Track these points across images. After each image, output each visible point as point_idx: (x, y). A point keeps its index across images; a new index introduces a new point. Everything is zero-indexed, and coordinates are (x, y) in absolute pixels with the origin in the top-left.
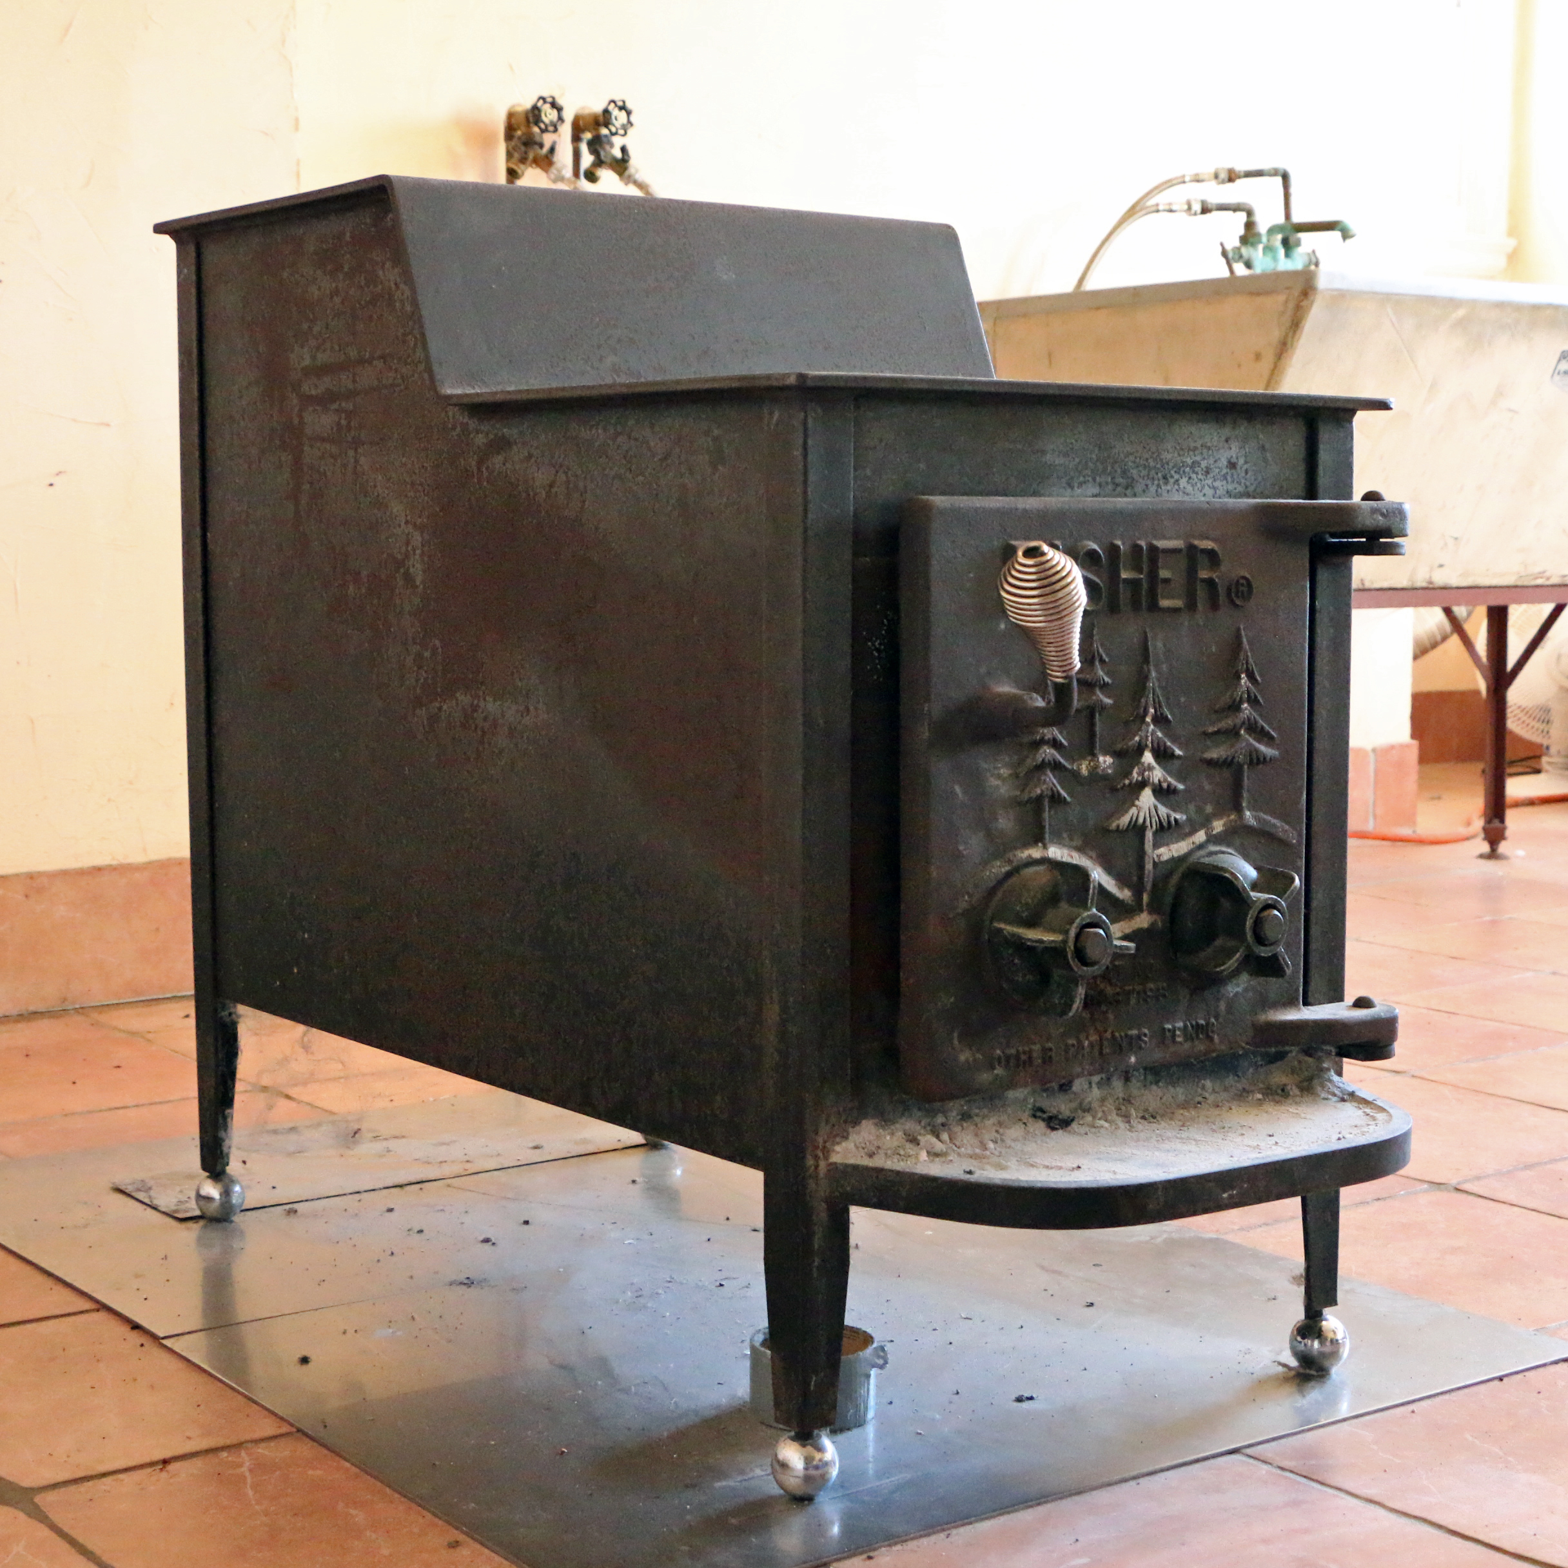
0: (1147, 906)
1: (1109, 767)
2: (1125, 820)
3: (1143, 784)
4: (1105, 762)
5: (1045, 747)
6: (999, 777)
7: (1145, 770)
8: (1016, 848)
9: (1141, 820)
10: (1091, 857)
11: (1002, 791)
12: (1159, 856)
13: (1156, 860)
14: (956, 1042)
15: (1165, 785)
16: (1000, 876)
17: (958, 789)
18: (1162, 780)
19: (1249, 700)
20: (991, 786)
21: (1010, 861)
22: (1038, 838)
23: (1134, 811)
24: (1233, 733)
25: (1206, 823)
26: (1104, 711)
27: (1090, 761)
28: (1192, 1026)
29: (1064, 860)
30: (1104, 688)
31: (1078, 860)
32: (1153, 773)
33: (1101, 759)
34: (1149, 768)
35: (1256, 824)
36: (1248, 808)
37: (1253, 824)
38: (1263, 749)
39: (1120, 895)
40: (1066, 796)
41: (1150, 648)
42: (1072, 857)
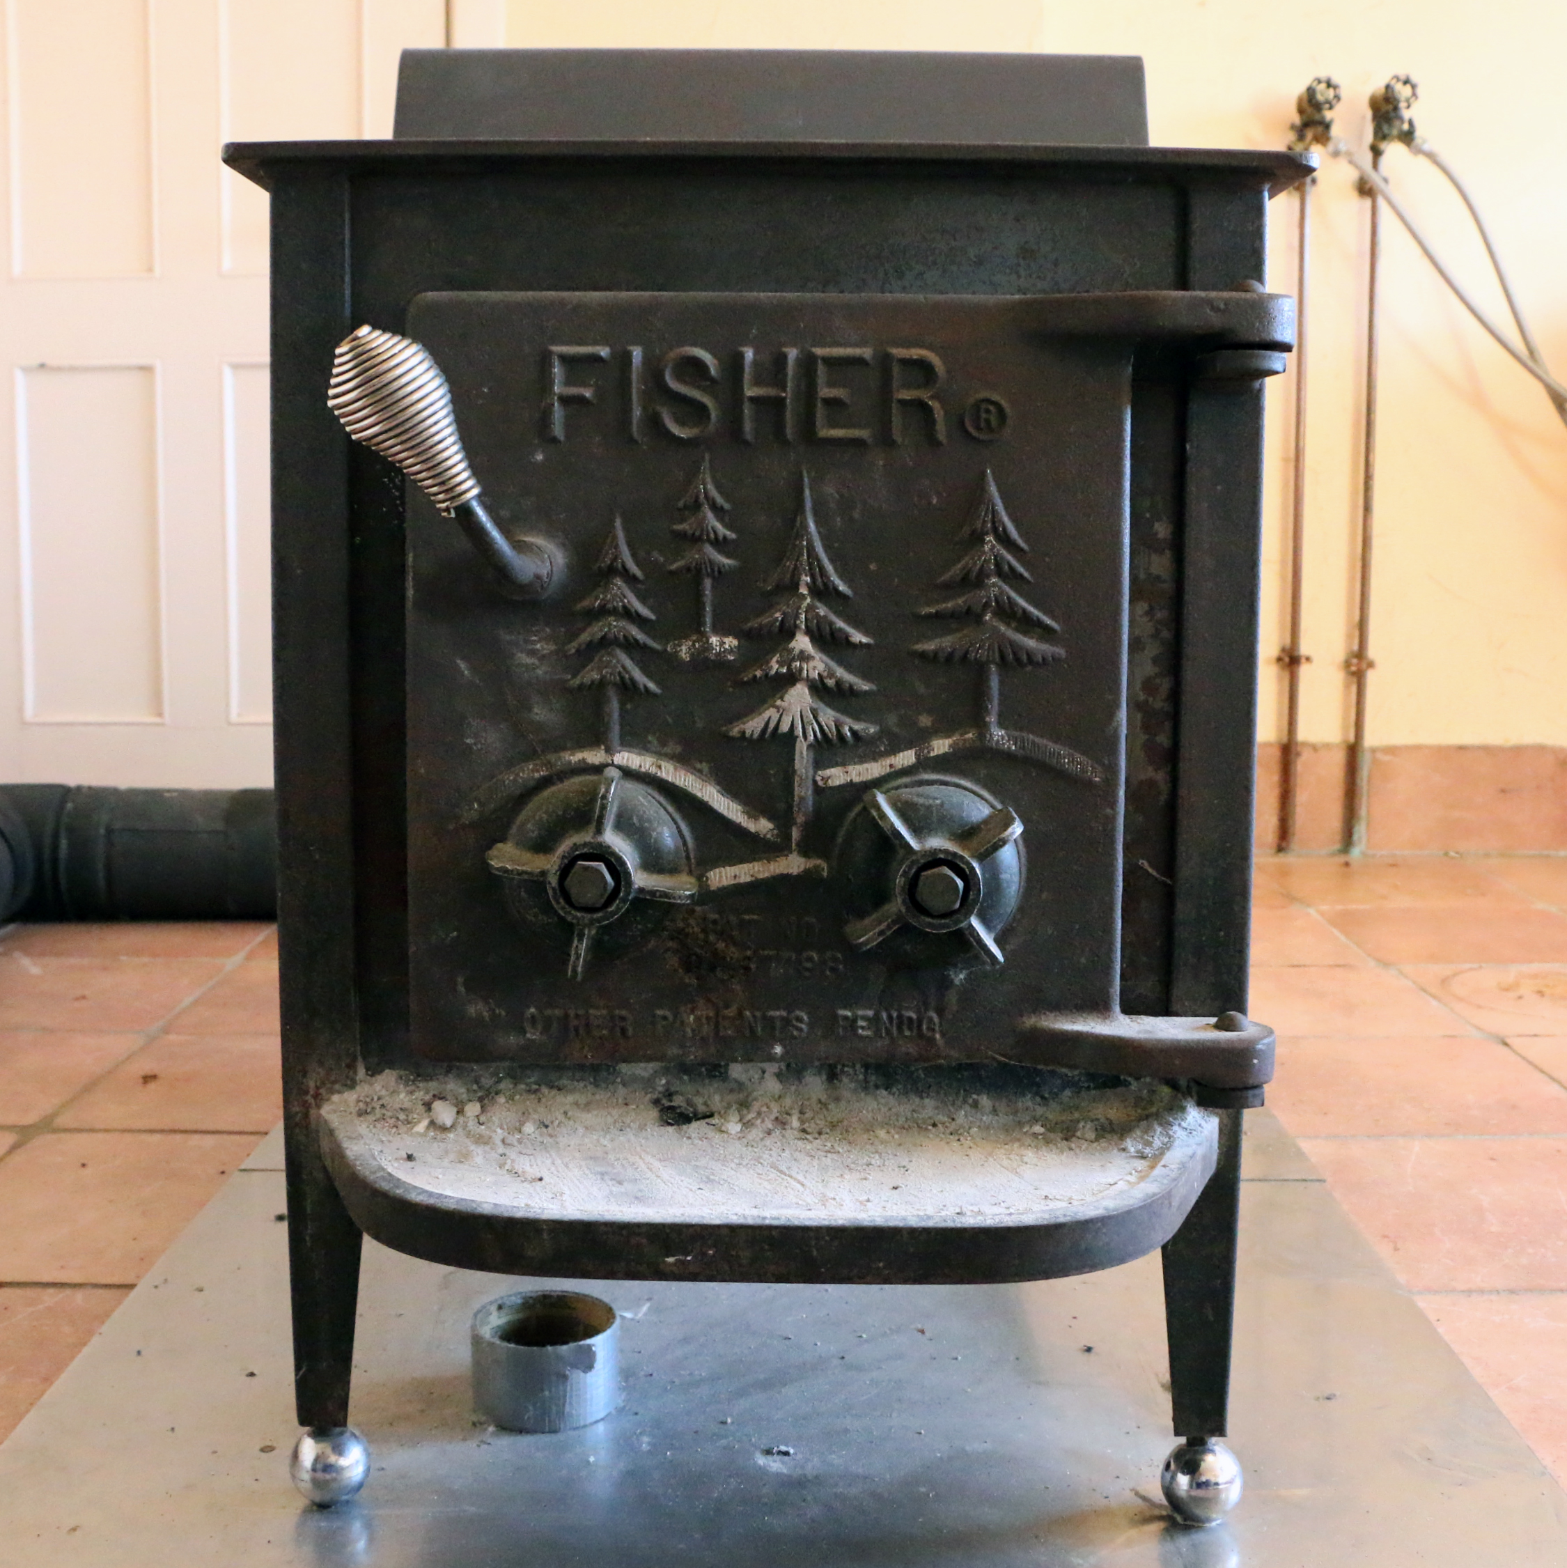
0: (798, 845)
1: (731, 651)
2: (753, 726)
3: (791, 679)
4: (722, 643)
5: (611, 619)
6: (532, 653)
7: (793, 660)
8: (564, 749)
9: (785, 727)
10: (700, 771)
11: (539, 672)
12: (826, 779)
13: (820, 783)
14: (461, 989)
15: (830, 682)
16: (532, 783)
17: (462, 665)
18: (825, 674)
19: (999, 573)
20: (519, 665)
21: (549, 764)
22: (597, 738)
23: (771, 713)
24: (970, 617)
25: (919, 739)
26: (719, 575)
27: (694, 642)
28: (890, 1017)
29: (643, 770)
30: (720, 544)
31: (670, 772)
32: (811, 664)
33: (714, 640)
34: (803, 657)
35: (1014, 748)
36: (1001, 725)
37: (1009, 748)
38: (1031, 643)
39: (751, 826)
40: (652, 686)
41: (807, 492)
42: (660, 767)
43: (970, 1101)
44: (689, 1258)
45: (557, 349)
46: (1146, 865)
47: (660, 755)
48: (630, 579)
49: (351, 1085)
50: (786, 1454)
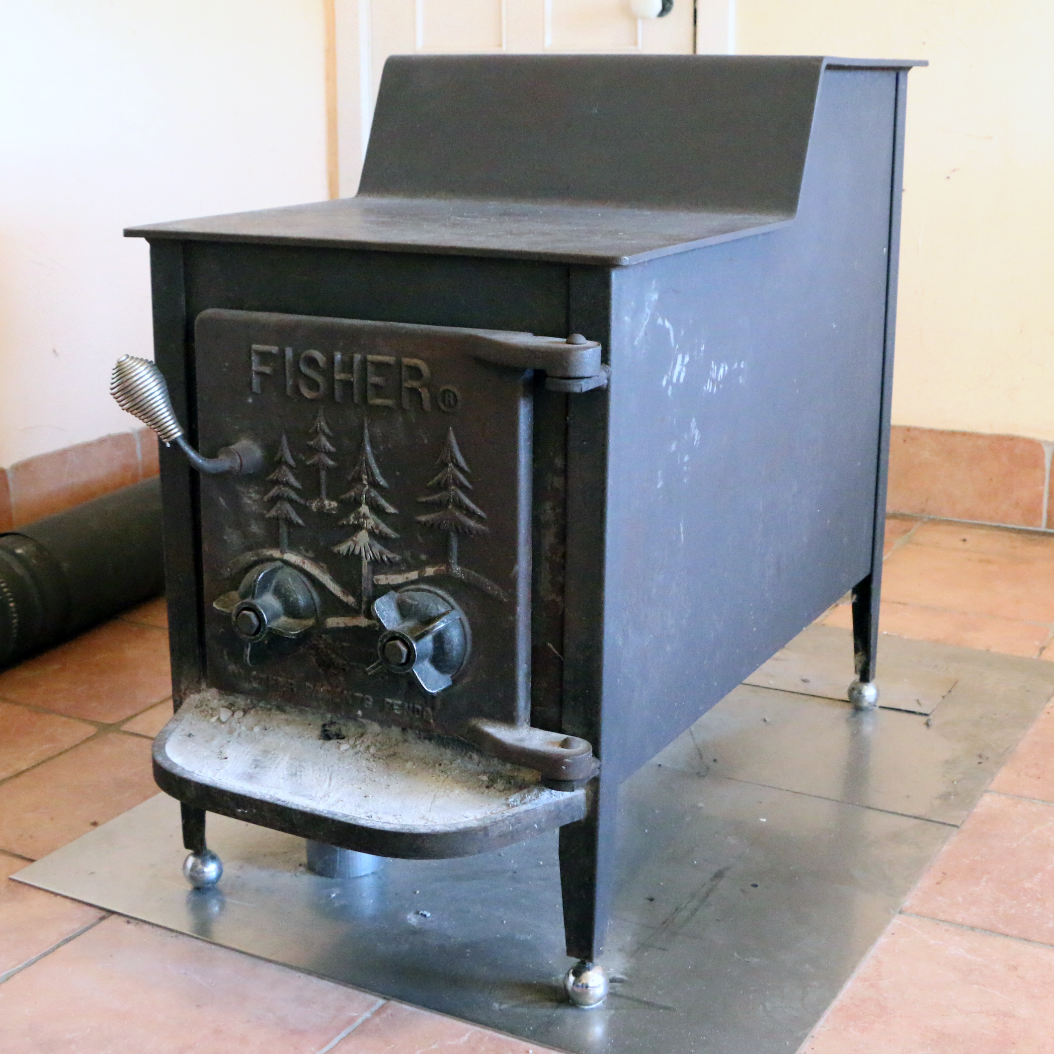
0: (364, 612)
1: (333, 509)
2: (343, 548)
3: (358, 528)
4: (330, 505)
5: (281, 486)
6: (250, 498)
7: (360, 518)
8: (264, 547)
9: (357, 552)
10: (323, 567)
11: (254, 508)
12: (377, 580)
13: (375, 582)
14: (226, 657)
15: (377, 531)
16: (250, 563)
17: (222, 501)
18: (374, 527)
19: (455, 484)
20: (246, 504)
21: (257, 555)
22: (276, 544)
23: (350, 543)
24: (440, 505)
25: (420, 566)
26: (328, 469)
27: (318, 502)
28: (409, 707)
29: (296, 563)
30: (329, 454)
31: (309, 567)
32: (368, 521)
33: (326, 502)
34: (365, 517)
35: (463, 577)
36: (459, 564)
37: (461, 577)
38: (472, 523)
39: (345, 599)
40: (300, 521)
41: (366, 431)
42: (304, 563)
43: (468, 755)
44: (246, 811)
45: (255, 347)
46: (551, 646)
47: (305, 557)
48: (290, 467)
49: (199, 691)
50: (425, 916)
